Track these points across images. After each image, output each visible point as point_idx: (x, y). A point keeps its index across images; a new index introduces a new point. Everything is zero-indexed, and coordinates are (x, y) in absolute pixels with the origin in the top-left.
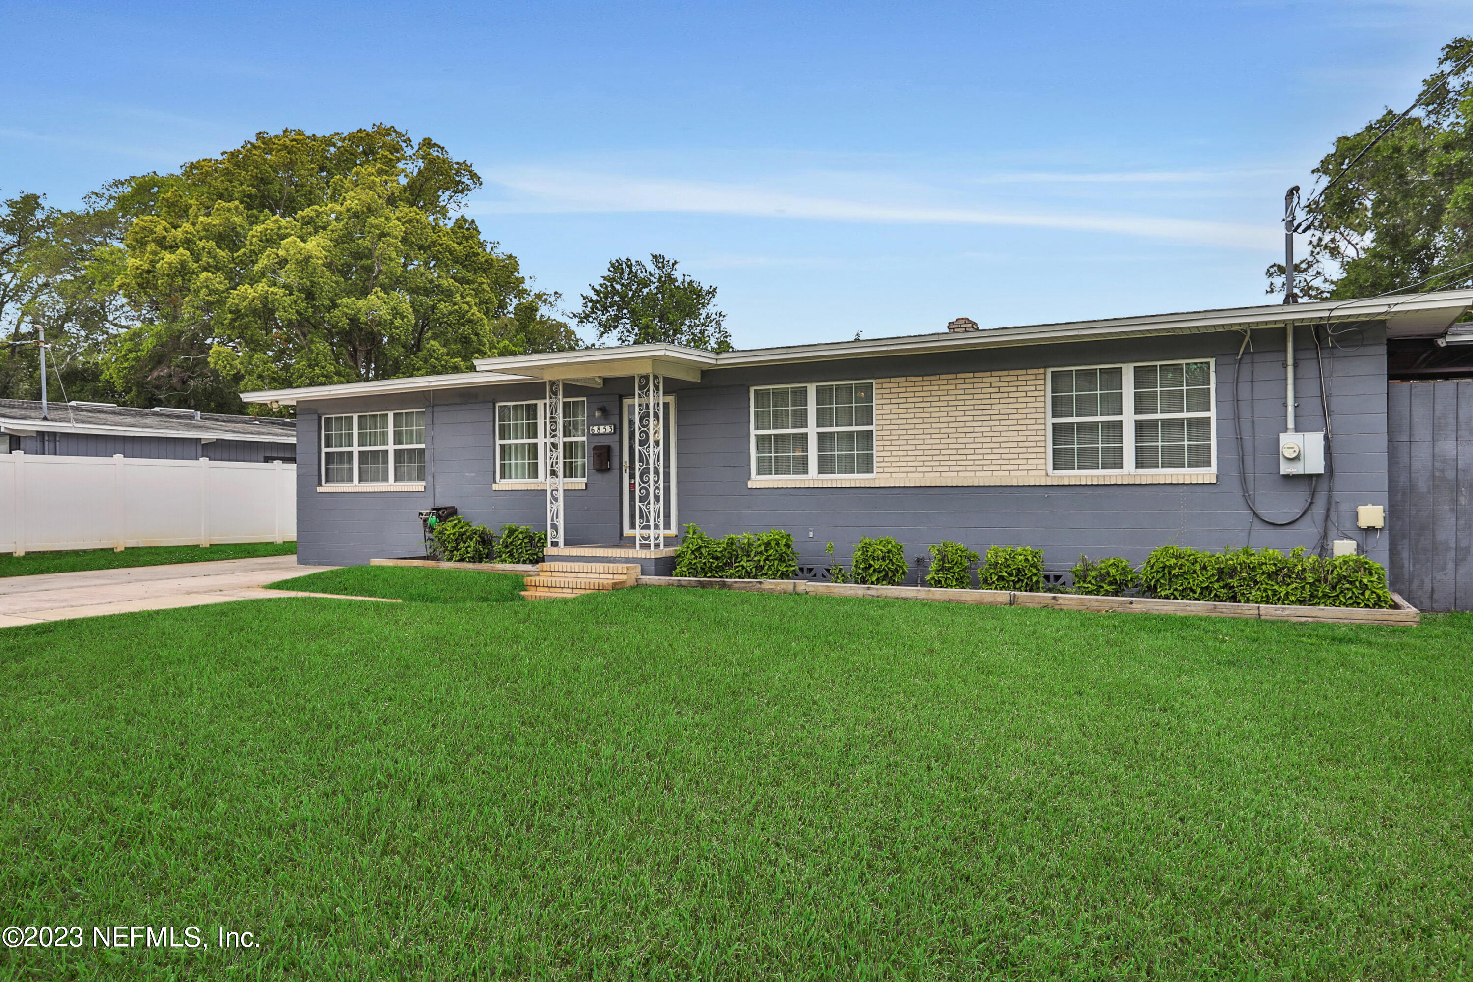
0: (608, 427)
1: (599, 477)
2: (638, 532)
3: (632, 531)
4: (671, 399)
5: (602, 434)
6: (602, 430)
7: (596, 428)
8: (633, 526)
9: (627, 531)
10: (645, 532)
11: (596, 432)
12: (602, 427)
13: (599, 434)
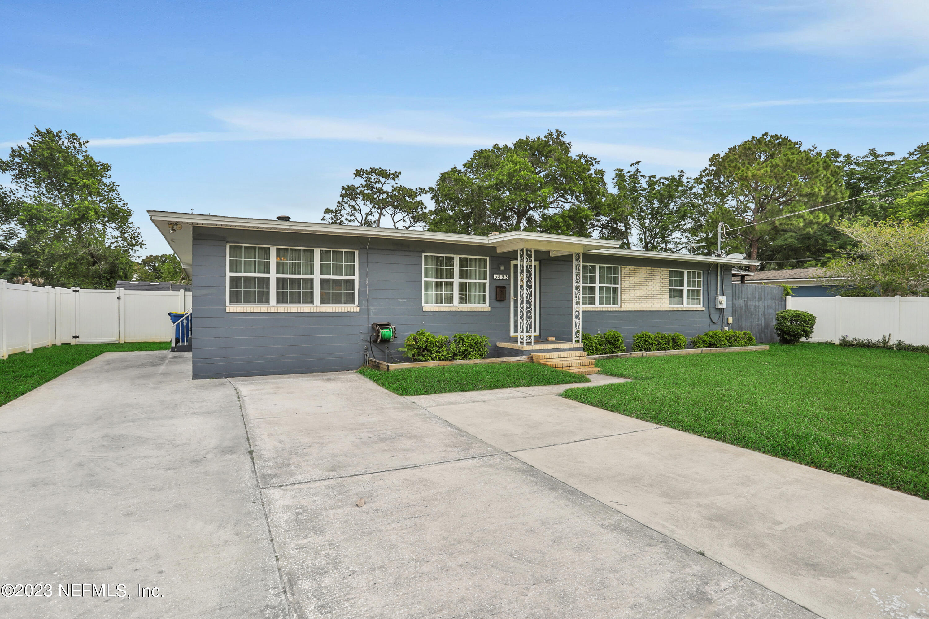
0: (505, 276)
1: (498, 304)
2: (519, 335)
3: (516, 334)
4: (537, 264)
5: (501, 280)
6: (501, 277)
7: (497, 276)
8: (516, 331)
9: (512, 334)
10: (522, 334)
11: (498, 278)
12: (501, 276)
13: (499, 279)
